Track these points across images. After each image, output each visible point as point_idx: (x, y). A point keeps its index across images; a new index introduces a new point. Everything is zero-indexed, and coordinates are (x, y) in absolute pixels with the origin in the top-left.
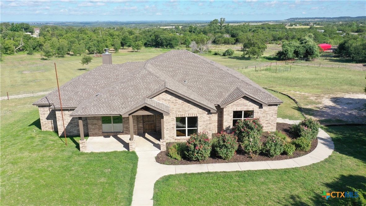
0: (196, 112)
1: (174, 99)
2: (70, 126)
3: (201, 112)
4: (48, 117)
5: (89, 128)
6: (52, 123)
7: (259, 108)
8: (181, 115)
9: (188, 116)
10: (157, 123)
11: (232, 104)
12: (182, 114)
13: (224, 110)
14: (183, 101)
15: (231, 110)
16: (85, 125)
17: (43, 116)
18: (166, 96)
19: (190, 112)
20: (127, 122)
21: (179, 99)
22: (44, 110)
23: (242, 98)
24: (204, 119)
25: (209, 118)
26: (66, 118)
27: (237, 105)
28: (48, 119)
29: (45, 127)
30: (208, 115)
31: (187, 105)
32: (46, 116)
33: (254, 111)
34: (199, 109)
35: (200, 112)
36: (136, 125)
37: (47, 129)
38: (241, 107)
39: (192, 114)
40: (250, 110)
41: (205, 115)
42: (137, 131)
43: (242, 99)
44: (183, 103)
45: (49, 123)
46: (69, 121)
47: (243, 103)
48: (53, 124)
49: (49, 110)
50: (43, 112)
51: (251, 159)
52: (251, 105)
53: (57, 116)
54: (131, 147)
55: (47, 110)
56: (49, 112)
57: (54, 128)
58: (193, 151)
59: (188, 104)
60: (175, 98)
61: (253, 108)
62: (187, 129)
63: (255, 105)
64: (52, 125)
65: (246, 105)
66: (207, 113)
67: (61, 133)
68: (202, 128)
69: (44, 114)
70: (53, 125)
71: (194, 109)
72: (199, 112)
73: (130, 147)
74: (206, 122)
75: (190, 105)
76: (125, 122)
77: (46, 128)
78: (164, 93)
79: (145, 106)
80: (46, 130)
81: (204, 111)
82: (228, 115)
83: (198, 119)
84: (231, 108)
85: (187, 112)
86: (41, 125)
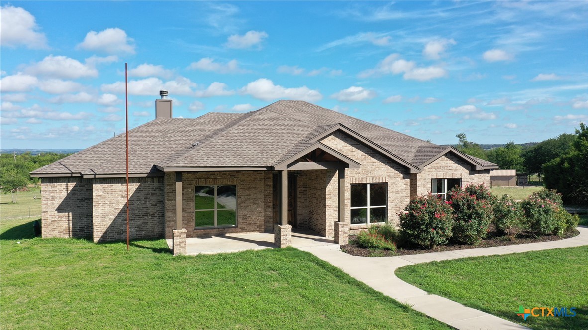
0: (384, 174)
1: (349, 148)
2: (122, 218)
3: (393, 174)
4: (61, 205)
5: (168, 219)
6: (69, 220)
7: (470, 174)
8: (360, 179)
9: (371, 182)
10: (298, 208)
11: (430, 167)
12: (362, 178)
13: (418, 177)
14: (364, 153)
15: (428, 177)
16: (156, 215)
17: (49, 202)
18: (336, 143)
19: (376, 174)
20: (245, 205)
21: (357, 148)
22: (54, 189)
23: (444, 155)
24: (397, 188)
25: (405, 186)
26: (116, 199)
27: (438, 168)
28: (60, 209)
29: (49, 228)
30: (404, 180)
31: (369, 160)
32: (58, 202)
33: (461, 178)
34: (389, 167)
35: (391, 175)
36: (263, 211)
37: (56, 234)
38: (443, 173)
39: (377, 178)
40: (456, 177)
41: (399, 179)
42: (263, 223)
43: (444, 157)
44: (363, 157)
45: (63, 219)
46: (121, 207)
47: (446, 165)
48: (71, 222)
49: (65, 191)
50: (51, 195)
51: (509, 242)
52: (458, 168)
53: (94, 194)
54: (284, 239)
55: (61, 189)
56: (64, 194)
57: (72, 231)
58: (427, 224)
59: (372, 158)
60: (351, 147)
61: (461, 175)
62: (368, 207)
63: (464, 169)
64: (69, 224)
65: (450, 168)
66: (402, 176)
67: (101, 234)
68: (394, 204)
69: (53, 198)
70: (71, 225)
71: (382, 169)
72: (388, 174)
73: (282, 237)
74: (401, 195)
75: (375, 160)
76: (242, 205)
77: (52, 233)
78: (332, 136)
79: (319, 148)
80: (51, 236)
81: (397, 172)
82: (424, 186)
83: (389, 189)
84: (428, 173)
85: (369, 175)
86: (42, 225)
